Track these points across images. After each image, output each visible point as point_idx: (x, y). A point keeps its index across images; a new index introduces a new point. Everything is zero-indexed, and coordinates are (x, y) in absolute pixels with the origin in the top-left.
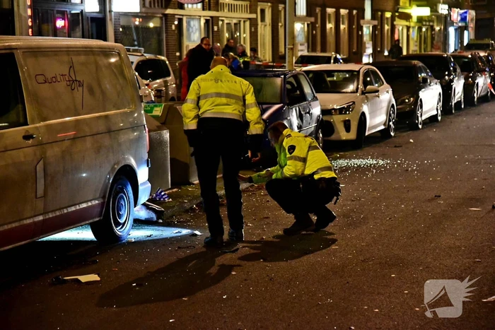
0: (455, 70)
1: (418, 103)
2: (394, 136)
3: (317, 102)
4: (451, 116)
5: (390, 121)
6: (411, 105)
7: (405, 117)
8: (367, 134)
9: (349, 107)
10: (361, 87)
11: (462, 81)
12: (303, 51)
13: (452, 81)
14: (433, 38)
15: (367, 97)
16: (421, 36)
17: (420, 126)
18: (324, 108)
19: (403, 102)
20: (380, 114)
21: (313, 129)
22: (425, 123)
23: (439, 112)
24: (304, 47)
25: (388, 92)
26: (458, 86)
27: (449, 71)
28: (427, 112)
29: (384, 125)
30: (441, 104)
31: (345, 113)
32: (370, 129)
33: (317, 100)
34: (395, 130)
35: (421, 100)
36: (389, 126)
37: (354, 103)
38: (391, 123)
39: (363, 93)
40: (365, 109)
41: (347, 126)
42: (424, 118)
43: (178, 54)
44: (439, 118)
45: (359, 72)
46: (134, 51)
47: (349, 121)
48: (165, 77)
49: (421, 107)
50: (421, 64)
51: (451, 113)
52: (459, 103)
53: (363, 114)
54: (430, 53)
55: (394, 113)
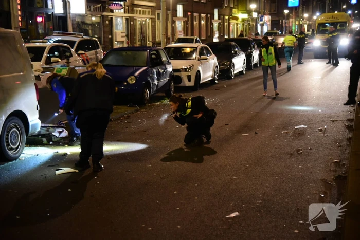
0: (254, 47)
1: (231, 65)
2: (218, 83)
3: (171, 65)
4: (251, 71)
5: (215, 75)
6: (227, 66)
7: (224, 72)
8: (201, 82)
9: (190, 67)
10: (198, 56)
11: (258, 52)
12: (181, 35)
13: (252, 52)
14: (250, 29)
15: (201, 62)
16: (243, 28)
17: (233, 77)
18: (175, 68)
19: (223, 64)
20: (210, 71)
21: (167, 81)
22: (236, 75)
23: (244, 69)
24: (182, 33)
25: (214, 59)
26: (256, 55)
27: (250, 47)
28: (237, 69)
29: (212, 77)
30: (245, 65)
31: (188, 71)
32: (203, 80)
33: (170, 64)
34: (218, 80)
35: (233, 63)
36: (215, 77)
37: (193, 65)
38: (216, 76)
39: (199, 60)
40: (200, 69)
41: (189, 78)
42: (235, 72)
43: (110, 36)
44: (244, 72)
45: (197, 48)
46: (78, 35)
47: (190, 75)
48: (96, 49)
49: (234, 67)
50: (234, 43)
51: (251, 69)
52: (256, 64)
53: (199, 72)
54: (245, 37)
55: (217, 70)
